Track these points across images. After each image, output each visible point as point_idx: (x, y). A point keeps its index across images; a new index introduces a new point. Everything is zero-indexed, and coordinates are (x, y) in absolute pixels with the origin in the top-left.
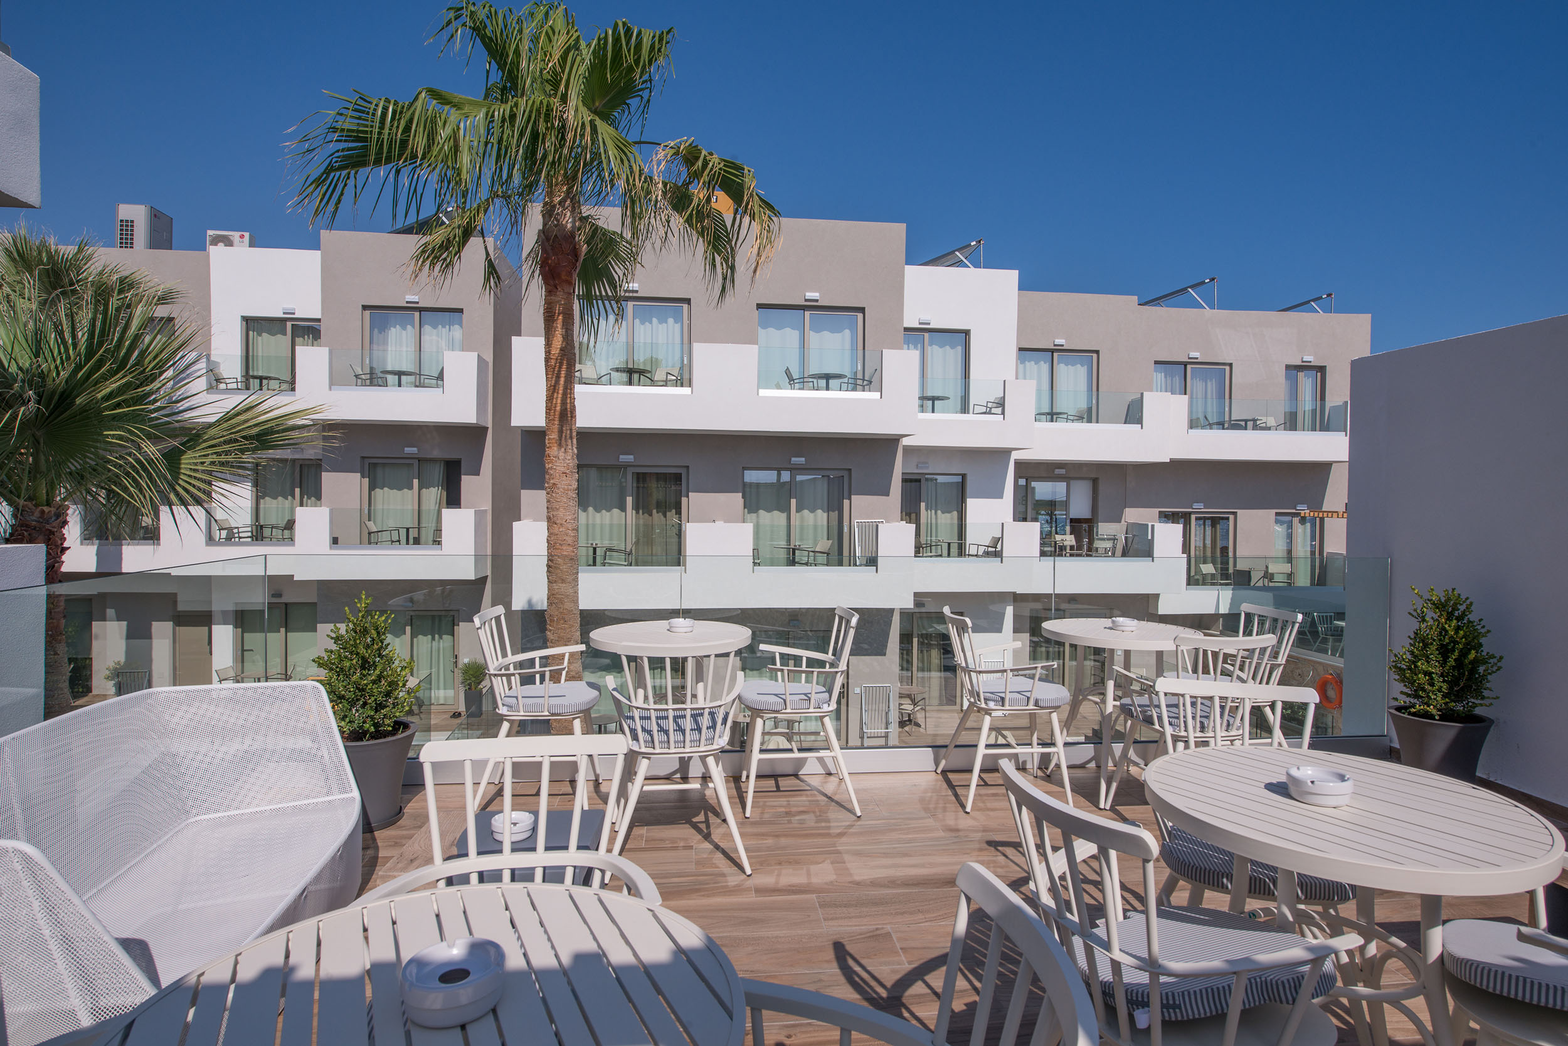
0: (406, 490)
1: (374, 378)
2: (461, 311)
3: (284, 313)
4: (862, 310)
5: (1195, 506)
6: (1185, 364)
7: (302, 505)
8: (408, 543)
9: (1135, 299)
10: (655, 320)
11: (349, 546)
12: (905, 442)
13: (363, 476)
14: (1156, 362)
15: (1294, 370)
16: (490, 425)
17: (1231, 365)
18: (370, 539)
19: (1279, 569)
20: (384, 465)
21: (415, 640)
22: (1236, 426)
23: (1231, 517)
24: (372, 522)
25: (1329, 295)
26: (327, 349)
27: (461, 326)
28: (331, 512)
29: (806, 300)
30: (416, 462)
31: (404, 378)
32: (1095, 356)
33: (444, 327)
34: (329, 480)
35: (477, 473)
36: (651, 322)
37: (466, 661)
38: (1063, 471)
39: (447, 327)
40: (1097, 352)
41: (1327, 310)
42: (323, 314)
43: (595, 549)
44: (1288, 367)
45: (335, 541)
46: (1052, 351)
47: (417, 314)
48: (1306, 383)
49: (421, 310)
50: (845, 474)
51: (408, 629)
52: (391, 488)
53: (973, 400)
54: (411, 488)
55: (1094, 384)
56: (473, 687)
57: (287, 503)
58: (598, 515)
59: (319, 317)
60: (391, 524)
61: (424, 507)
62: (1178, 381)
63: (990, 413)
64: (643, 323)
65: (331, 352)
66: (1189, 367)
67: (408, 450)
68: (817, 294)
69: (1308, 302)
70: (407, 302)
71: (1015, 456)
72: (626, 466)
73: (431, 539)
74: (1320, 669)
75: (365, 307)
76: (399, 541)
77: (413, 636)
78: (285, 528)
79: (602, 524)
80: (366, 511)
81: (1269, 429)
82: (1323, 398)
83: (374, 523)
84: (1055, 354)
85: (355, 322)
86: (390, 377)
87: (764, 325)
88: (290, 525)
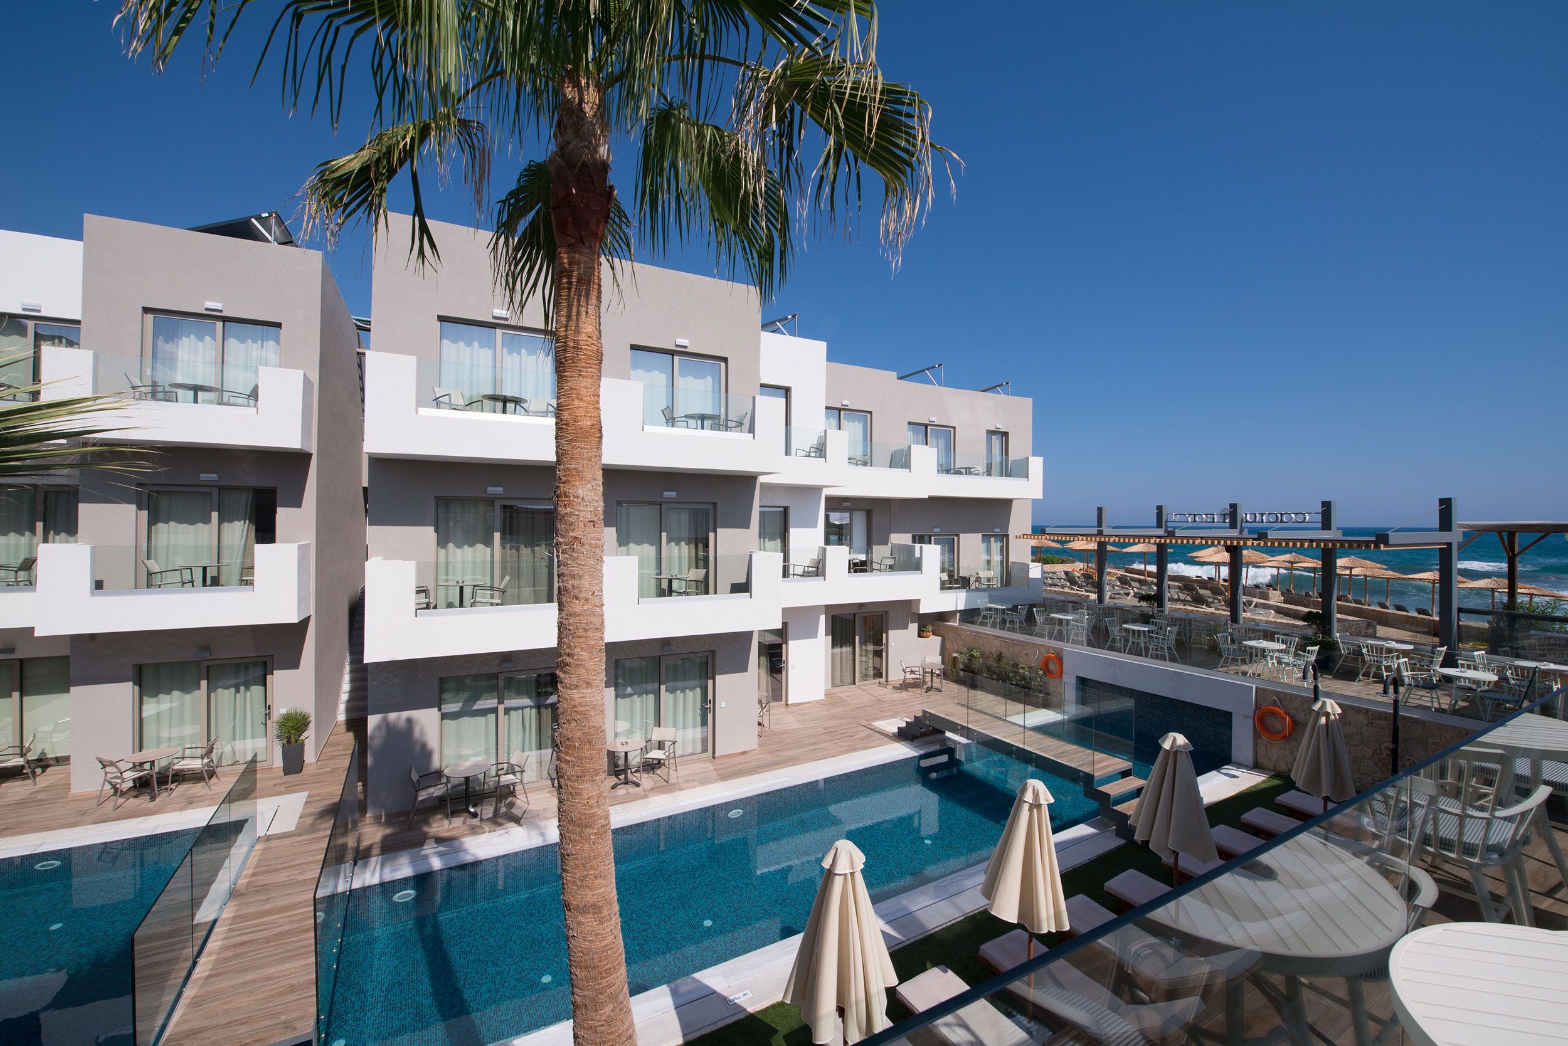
0: (200, 525)
1: (158, 392)
2: (278, 325)
3: (24, 309)
4: (725, 360)
5: (935, 530)
6: (926, 426)
7: (46, 540)
8: (204, 584)
9: (895, 374)
10: (524, 351)
11: (119, 591)
12: (762, 479)
13: (140, 508)
14: (909, 423)
15: (990, 433)
16: (314, 450)
17: (954, 428)
18: (150, 581)
19: (984, 574)
20: (171, 493)
21: (213, 695)
22: (958, 472)
23: (956, 538)
24: (153, 561)
25: (1007, 383)
26: (91, 352)
27: (278, 343)
28: (94, 550)
29: (677, 346)
30: (215, 492)
31: (200, 394)
32: (869, 415)
33: (255, 341)
34: (86, 512)
35: (298, 504)
36: (519, 353)
37: (283, 711)
38: (848, 504)
39: (260, 342)
40: (870, 413)
41: (1006, 393)
42: (84, 312)
43: (461, 588)
44: (988, 431)
45: (99, 585)
46: (840, 410)
47: (220, 324)
48: (996, 442)
49: (225, 320)
50: (711, 507)
51: (204, 683)
52: (180, 522)
53: (794, 446)
54: (207, 520)
55: (868, 436)
56: (293, 740)
57: (24, 540)
58: (459, 551)
59: (79, 318)
60: (180, 562)
61: (225, 542)
62: (921, 437)
63: (809, 456)
64: (510, 353)
65: (96, 357)
66: (929, 428)
67: (204, 476)
68: (687, 341)
69: (995, 387)
70: (207, 309)
71: (826, 492)
72: (491, 501)
73: (236, 577)
74: (1043, 650)
75: (146, 310)
76: (192, 582)
77: (210, 690)
78: (20, 569)
79: (463, 562)
80: (145, 545)
81: (978, 474)
82: (1007, 453)
83: (156, 561)
84: (842, 412)
85: (134, 326)
86: (180, 392)
87: (635, 366)
88: (29, 564)
